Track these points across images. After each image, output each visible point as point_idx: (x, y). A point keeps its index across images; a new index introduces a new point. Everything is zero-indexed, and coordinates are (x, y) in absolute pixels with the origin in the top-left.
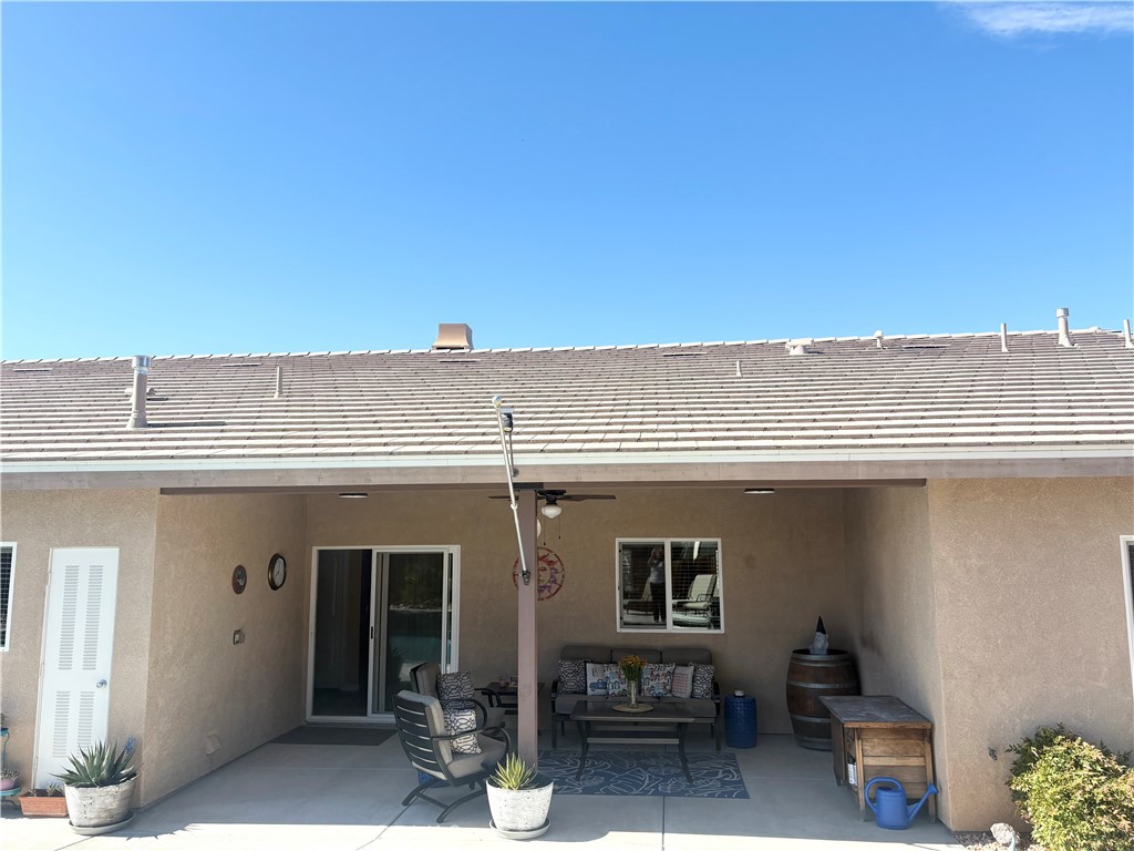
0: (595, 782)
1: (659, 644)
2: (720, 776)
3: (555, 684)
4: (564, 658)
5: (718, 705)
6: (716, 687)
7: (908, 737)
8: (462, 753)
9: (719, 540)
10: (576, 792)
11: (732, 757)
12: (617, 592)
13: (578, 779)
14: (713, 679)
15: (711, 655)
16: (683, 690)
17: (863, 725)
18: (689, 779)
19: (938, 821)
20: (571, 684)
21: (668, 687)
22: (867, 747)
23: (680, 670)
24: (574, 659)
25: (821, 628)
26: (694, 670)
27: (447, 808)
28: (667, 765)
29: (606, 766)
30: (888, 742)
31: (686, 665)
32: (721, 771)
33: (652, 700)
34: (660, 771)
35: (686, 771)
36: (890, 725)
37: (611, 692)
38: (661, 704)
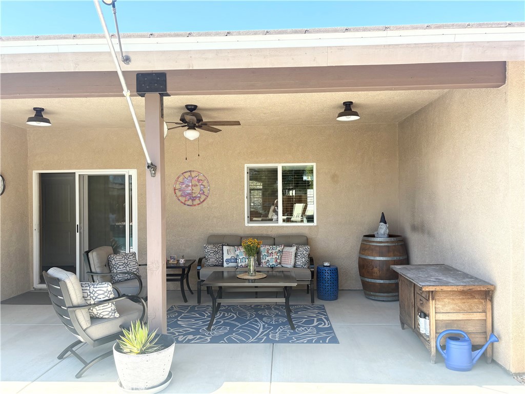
0: (222, 332)
1: (273, 233)
2: (315, 323)
3: (200, 260)
4: (209, 243)
5: (312, 273)
6: (311, 260)
7: (474, 297)
8: (102, 318)
9: (314, 165)
10: (204, 341)
11: (322, 308)
12: (246, 200)
13: (209, 329)
14: (309, 255)
15: (307, 239)
16: (289, 263)
17: (438, 288)
18: (293, 328)
19: (493, 361)
20: (212, 260)
21: (278, 261)
22: (439, 306)
23: (287, 249)
24: (214, 244)
25: (383, 220)
26: (297, 249)
27: (86, 364)
28: (277, 315)
29: (233, 317)
30: (457, 301)
31: (291, 246)
32: (315, 319)
33: (268, 269)
34: (272, 320)
35: (290, 321)
36: (460, 288)
37: (240, 265)
38: (274, 273)
